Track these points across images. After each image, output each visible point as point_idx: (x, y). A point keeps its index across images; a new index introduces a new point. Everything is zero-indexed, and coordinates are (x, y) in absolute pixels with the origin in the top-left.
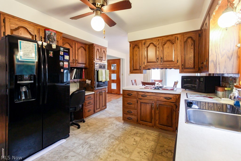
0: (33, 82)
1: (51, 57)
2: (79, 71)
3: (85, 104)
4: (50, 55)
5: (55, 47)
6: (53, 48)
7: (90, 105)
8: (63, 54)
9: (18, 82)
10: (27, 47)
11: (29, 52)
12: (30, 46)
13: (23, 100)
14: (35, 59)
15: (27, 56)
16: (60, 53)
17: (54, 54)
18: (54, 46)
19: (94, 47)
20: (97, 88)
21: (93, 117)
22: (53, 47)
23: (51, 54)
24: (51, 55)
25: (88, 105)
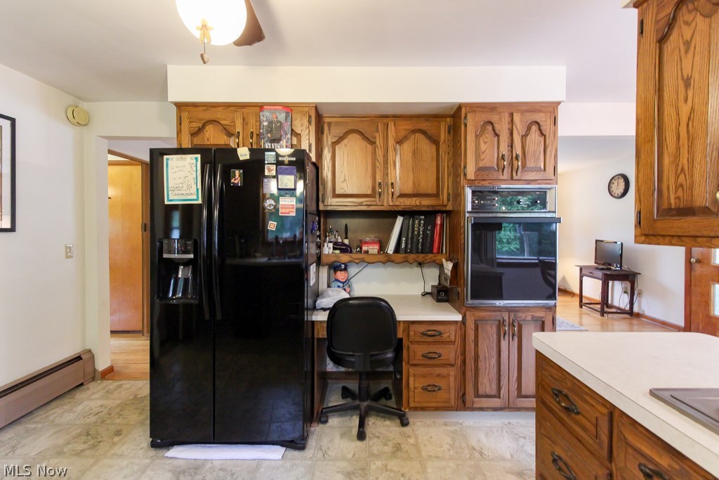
0: (191, 256)
1: (236, 186)
2: (420, 224)
3: (411, 357)
4: (232, 181)
5: (246, 155)
6: (241, 158)
7: (436, 366)
8: (274, 173)
9: (165, 256)
10: (180, 169)
11: (182, 180)
12: (185, 166)
13: (179, 298)
14: (195, 197)
15: (180, 192)
16: (266, 170)
17: (245, 177)
18: (244, 154)
19: (465, 118)
20: (470, 301)
21: (461, 422)
22: (242, 155)
23: (237, 178)
24: (236, 182)
25: (420, 362)
